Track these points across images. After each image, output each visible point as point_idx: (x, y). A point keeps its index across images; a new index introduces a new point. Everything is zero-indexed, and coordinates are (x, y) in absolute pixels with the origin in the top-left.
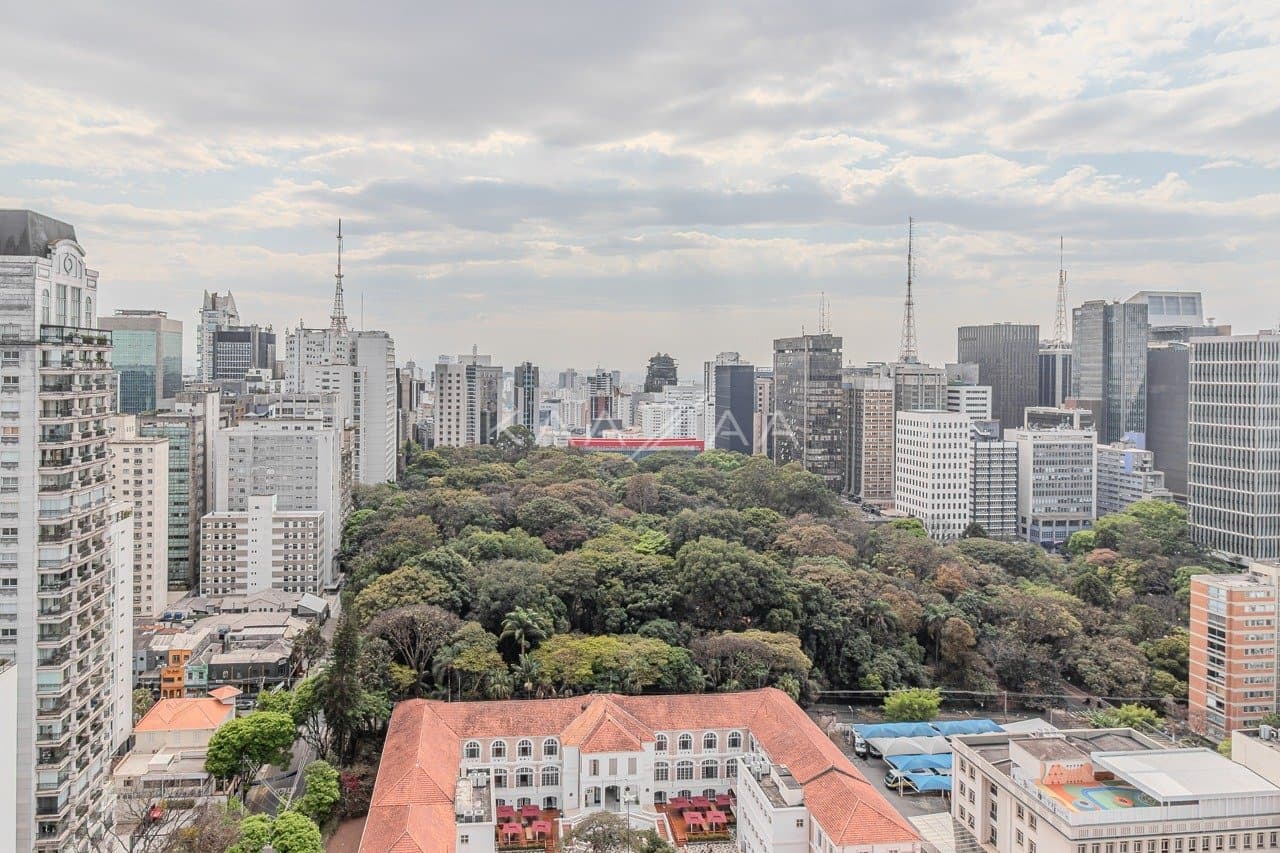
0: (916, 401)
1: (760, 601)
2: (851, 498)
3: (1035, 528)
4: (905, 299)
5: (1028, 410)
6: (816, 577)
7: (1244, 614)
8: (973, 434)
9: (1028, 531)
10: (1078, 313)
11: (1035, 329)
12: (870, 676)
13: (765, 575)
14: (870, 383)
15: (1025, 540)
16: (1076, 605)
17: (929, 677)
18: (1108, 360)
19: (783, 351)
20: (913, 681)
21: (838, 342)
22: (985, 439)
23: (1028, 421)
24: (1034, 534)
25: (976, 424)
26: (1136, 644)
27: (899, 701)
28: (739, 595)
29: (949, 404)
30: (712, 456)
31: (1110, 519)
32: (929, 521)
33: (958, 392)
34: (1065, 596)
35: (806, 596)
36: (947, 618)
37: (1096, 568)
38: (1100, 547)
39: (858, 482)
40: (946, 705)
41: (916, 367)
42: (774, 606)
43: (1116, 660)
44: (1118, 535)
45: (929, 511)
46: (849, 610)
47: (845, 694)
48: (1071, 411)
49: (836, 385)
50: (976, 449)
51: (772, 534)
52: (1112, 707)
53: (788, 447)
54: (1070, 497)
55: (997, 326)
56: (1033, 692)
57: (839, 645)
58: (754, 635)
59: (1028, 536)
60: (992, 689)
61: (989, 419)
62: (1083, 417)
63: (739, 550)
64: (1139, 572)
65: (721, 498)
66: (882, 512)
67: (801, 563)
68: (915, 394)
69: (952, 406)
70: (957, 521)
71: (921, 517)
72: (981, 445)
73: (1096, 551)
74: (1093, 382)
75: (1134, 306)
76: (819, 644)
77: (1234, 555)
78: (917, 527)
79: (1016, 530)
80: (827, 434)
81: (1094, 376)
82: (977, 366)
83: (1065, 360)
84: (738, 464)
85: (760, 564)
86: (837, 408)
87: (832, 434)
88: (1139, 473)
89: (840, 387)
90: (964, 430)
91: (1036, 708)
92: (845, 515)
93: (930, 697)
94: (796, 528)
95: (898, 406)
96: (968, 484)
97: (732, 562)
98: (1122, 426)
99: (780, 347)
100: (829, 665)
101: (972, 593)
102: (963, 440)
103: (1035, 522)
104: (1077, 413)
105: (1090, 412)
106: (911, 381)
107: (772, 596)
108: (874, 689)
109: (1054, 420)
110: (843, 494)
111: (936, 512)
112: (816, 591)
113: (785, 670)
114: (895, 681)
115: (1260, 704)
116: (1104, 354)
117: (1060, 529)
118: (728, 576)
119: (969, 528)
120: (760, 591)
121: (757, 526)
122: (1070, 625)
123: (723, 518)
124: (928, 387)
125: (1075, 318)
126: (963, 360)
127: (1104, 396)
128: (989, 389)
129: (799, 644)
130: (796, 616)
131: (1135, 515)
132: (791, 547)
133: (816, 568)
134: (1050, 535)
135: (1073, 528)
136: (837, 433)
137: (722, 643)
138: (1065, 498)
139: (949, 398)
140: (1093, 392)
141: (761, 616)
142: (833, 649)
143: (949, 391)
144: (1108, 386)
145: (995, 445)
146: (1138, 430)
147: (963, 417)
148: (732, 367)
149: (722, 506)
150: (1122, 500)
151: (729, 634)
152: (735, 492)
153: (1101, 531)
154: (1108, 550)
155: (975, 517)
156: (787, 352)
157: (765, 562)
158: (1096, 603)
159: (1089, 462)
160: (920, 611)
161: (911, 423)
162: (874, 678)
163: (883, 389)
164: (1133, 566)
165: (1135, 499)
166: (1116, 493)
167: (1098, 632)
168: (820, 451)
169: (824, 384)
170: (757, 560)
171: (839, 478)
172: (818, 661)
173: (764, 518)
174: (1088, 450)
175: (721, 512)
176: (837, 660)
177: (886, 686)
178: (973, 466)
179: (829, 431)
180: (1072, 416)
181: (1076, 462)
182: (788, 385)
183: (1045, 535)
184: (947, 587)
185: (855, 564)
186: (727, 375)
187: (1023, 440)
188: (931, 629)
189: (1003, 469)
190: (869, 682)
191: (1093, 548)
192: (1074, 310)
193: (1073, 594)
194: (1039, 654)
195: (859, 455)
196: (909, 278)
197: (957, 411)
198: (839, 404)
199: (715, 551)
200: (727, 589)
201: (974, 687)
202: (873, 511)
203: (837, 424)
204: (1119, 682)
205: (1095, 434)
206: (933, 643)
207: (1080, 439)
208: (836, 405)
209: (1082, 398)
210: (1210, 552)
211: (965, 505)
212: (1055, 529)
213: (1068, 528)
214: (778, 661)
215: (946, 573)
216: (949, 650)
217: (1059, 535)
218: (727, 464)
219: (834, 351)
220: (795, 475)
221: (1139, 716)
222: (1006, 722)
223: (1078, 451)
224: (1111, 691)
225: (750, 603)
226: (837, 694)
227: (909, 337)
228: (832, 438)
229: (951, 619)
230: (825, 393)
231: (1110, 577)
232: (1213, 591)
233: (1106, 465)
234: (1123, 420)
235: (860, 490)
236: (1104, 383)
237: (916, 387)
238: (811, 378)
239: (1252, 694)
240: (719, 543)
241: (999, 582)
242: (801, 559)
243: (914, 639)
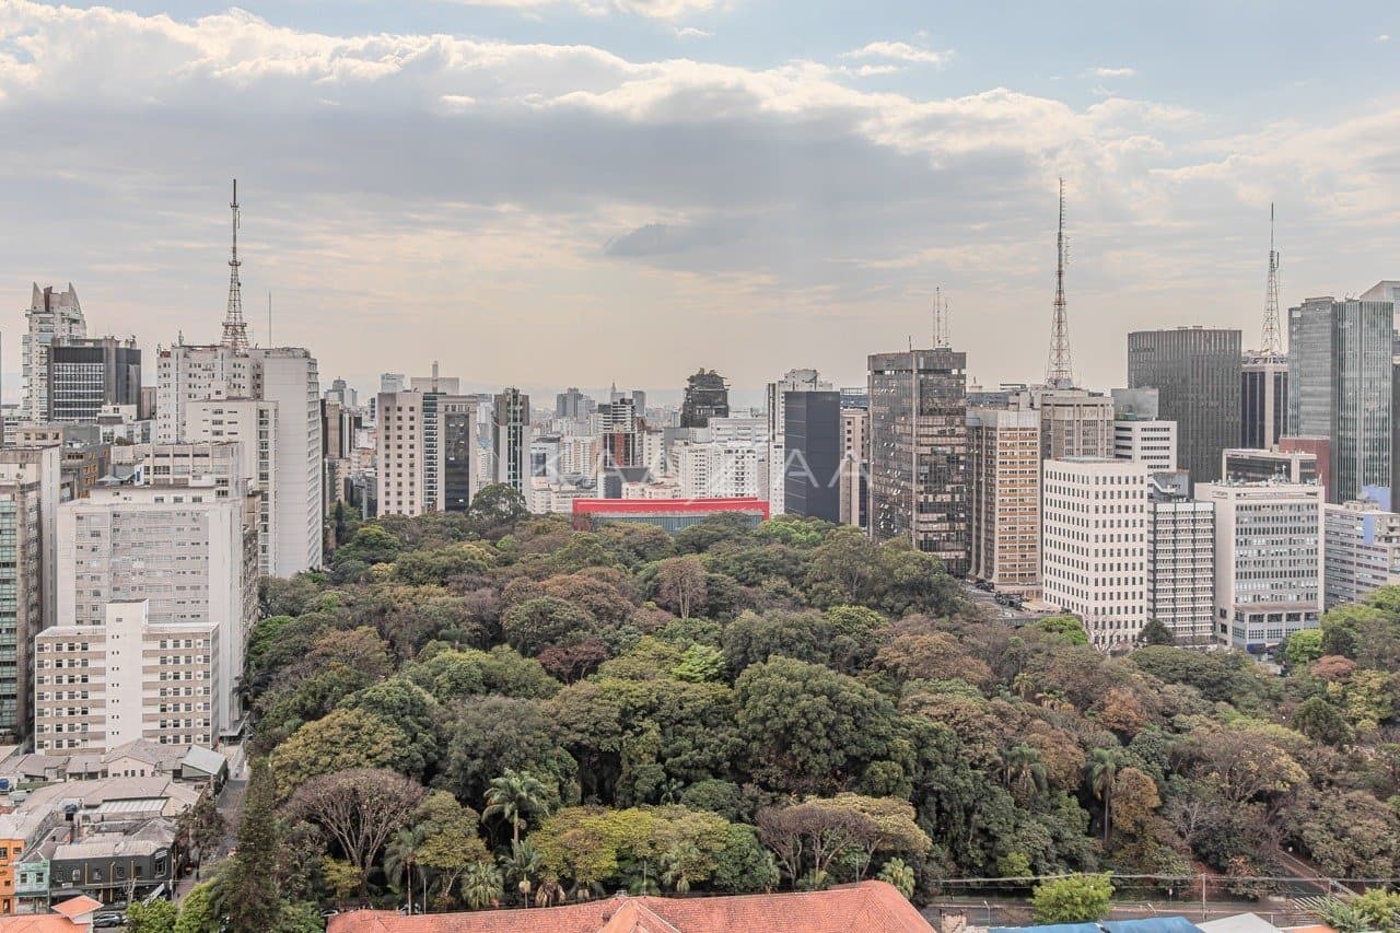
0: (1070, 443)
1: (855, 750)
2: (980, 583)
3: (1239, 625)
4: (1054, 297)
5: (1227, 453)
6: (934, 711)
8: (1151, 490)
9: (1230, 630)
10: (1297, 315)
11: (1236, 335)
12: (1013, 856)
13: (863, 713)
14: (1005, 419)
15: (1225, 642)
16: (1301, 746)
17: (1096, 854)
18: (1338, 383)
19: (881, 372)
20: (1074, 863)
21: (961, 359)
22: (1168, 498)
23: (1228, 469)
24: (1238, 633)
25: (1155, 476)
26: (1383, 799)
27: (1054, 892)
28: (825, 743)
29: (1118, 447)
30: (782, 524)
31: (1343, 612)
32: (1092, 619)
33: (1130, 429)
34: (1283, 731)
35: (921, 742)
36: (1119, 769)
37: (1325, 684)
38: (1330, 653)
39: (989, 559)
40: (1120, 893)
41: (1070, 394)
42: (876, 757)
43: (1356, 825)
44: (1353, 634)
45: (1092, 604)
46: (982, 760)
47: (978, 882)
48: (1287, 456)
49: (958, 420)
50: (1155, 513)
51: (871, 645)
52: (1352, 893)
53: (890, 510)
54: (1288, 579)
55: (1183, 333)
56: (1243, 874)
57: (969, 811)
58: (849, 802)
59: (1229, 637)
60: (1186, 869)
61: (1173, 469)
62: (1303, 465)
63: (828, 677)
64: (1385, 688)
65: (796, 592)
66: (1024, 604)
67: (914, 691)
68: (1070, 433)
69: (1121, 452)
70: (1130, 617)
71: (1080, 613)
72: (1162, 507)
73: (1326, 659)
74: (1319, 414)
75: (1373, 307)
76: (940, 811)
78: (1076, 628)
79: (1213, 628)
80: (945, 493)
81: (1320, 404)
82: (1156, 392)
83: (1277, 379)
84: (819, 536)
85: (856, 697)
86: (958, 455)
87: (953, 493)
88: (1383, 544)
89: (963, 423)
90: (1138, 487)
91: (1246, 896)
92: (973, 615)
93: (1097, 884)
94: (905, 637)
95: (1046, 453)
96: (1145, 562)
97: (815, 694)
98: (1359, 476)
99: (878, 365)
100: (954, 840)
101: (1155, 731)
102: (1138, 502)
103: (1239, 617)
104: (1297, 458)
105: (1313, 456)
106: (1066, 415)
107: (873, 742)
108: (1019, 874)
109: (1265, 469)
110: (971, 577)
111: (1100, 604)
112: (936, 732)
113: (894, 853)
114: (1049, 861)
116: (1333, 374)
117: (1275, 625)
118: (809, 716)
119: (1147, 628)
120: (856, 736)
121: (849, 633)
122: (1294, 778)
123: (801, 626)
124: (1086, 423)
125: (1292, 321)
126: (1137, 382)
127: (1332, 433)
128: (1173, 425)
129: (914, 815)
130: (907, 772)
131: (1379, 606)
132: (897, 666)
133: (933, 698)
134: (1260, 634)
135: (1293, 625)
136: (960, 491)
137: (801, 817)
138: (1280, 581)
139: (1118, 438)
140: (1317, 429)
141: (853, 772)
142: (959, 816)
143: (1118, 429)
144: (1339, 420)
145: (1183, 507)
146: (1382, 482)
147: (1137, 468)
148: (809, 394)
149: (797, 605)
150: (1359, 583)
151: (812, 801)
152: (816, 581)
153: (1332, 631)
154: (1341, 658)
155: (1154, 611)
156: (888, 373)
157: (862, 694)
158: (1329, 741)
159: (1314, 530)
160: (1081, 758)
161: (1065, 477)
162: (1019, 858)
163: (1024, 426)
164: (1375, 679)
165: (1377, 582)
166: (1352, 573)
167: (1331, 783)
168: (934, 516)
169: (941, 420)
170: (853, 688)
171: (962, 555)
172: (938, 835)
173: (859, 622)
174: (1312, 512)
175: (797, 616)
176: (967, 833)
177: (1034, 869)
178: (1151, 537)
179: (948, 488)
180: (1288, 463)
181: (1294, 530)
182: (891, 418)
183: (1253, 634)
184: (1119, 722)
185: (988, 690)
186: (802, 405)
187: (1222, 498)
188: (1097, 784)
189: (1194, 541)
190: (1012, 865)
191: (1320, 655)
192: (1291, 310)
193: (1295, 728)
194: (1248, 815)
195: (990, 522)
196: (1060, 266)
197: (1130, 457)
198: (962, 449)
199: (791, 678)
200: (809, 733)
201: (1157, 867)
202: (1012, 604)
203: (960, 478)
204: (1361, 855)
205: (1321, 490)
206: (1101, 805)
207: (1301, 497)
208: (958, 450)
209: (1303, 437)
211: (1141, 593)
212: (1265, 626)
213: (1284, 625)
214: (884, 841)
215: (1121, 701)
216: (1123, 813)
217: (1272, 634)
218: (803, 537)
219: (955, 372)
220: (903, 557)
221: (1388, 905)
222: (1206, 919)
223: (1298, 514)
224: (1351, 869)
225: (842, 753)
226: (967, 884)
227: (1059, 350)
228: (953, 497)
229: (1126, 770)
230: (942, 434)
231: (1345, 696)
233: (1337, 534)
234: (1360, 465)
235: (991, 573)
236: (1333, 414)
237: (1070, 423)
238: (922, 413)
240: (799, 666)
241: (1191, 711)
242: (912, 684)
243: (1074, 800)
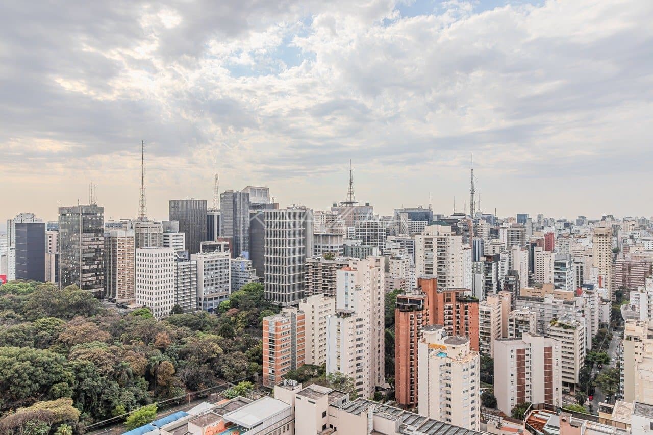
0: (147, 242)
1: (44, 382)
2: (110, 300)
3: (205, 302)
4: (140, 186)
5: (202, 243)
6: (84, 356)
7: (281, 331)
8: (176, 258)
9: (202, 305)
10: (223, 196)
11: (205, 202)
12: (118, 407)
13: (48, 364)
14: (121, 233)
15: (201, 309)
16: (221, 340)
17: (151, 397)
18: (235, 219)
19: (65, 214)
20: (143, 403)
21: (101, 210)
22: (182, 260)
23: (202, 249)
24: (205, 305)
25: (177, 253)
26: (244, 353)
27: (134, 417)
28: (29, 382)
29: (164, 243)
30: (12, 285)
31: (236, 293)
32: (154, 308)
33: (169, 236)
34: (216, 337)
35: (77, 371)
36: (160, 362)
37: (230, 318)
38: (232, 308)
39: (114, 290)
40: (160, 409)
41: (147, 223)
42: (56, 382)
43: (236, 363)
44: (238, 301)
45: (154, 302)
46: (105, 372)
47: (103, 423)
48: (220, 243)
49: (100, 235)
50: (177, 266)
51: (56, 334)
52: (235, 385)
53: (69, 274)
54: (220, 285)
55: (188, 201)
56: (202, 388)
57: (99, 394)
58: (40, 406)
59: (202, 307)
60: (183, 393)
61: (184, 250)
62: (225, 246)
63: (31, 352)
64: (247, 316)
65: (18, 315)
66: (128, 306)
67: (76, 349)
68: (147, 238)
69: (166, 244)
70: (168, 305)
71: (150, 306)
72: (180, 264)
73: (230, 310)
74: (229, 229)
75: (244, 194)
76: (86, 397)
77: (280, 302)
78: (148, 312)
79: (197, 305)
80: (94, 264)
81: (229, 226)
82: (178, 222)
83: (218, 218)
84: (33, 288)
85: (46, 358)
86: (101, 248)
87: (98, 264)
88: (247, 270)
89: (102, 236)
90: (171, 257)
91: (203, 396)
92: (105, 313)
93: (152, 408)
94: (73, 327)
95: (137, 246)
96: (174, 284)
97: (23, 361)
98: (241, 248)
99: (63, 212)
100: (93, 408)
101: (173, 346)
102: (171, 262)
103: (205, 300)
104: (223, 243)
105: (228, 243)
106: (145, 231)
107: (54, 376)
108: (121, 414)
109: (213, 248)
110: (106, 298)
111: (157, 302)
112: (84, 366)
113: (62, 422)
114: (133, 405)
115: (286, 367)
116: (233, 216)
117: (216, 301)
118: (20, 372)
119: (174, 308)
120: (45, 375)
121: (45, 330)
122: (218, 352)
123: (17, 331)
124: (153, 234)
125: (221, 198)
126: (172, 219)
127: (233, 235)
128: (184, 234)
129: (72, 403)
130: (70, 384)
131: (245, 290)
132: (68, 340)
133: (84, 351)
134: (211, 305)
135: (222, 300)
136: (101, 263)
137: (15, 419)
138: (218, 286)
139: (165, 239)
140: (229, 235)
141: (46, 392)
142: (95, 398)
143: (165, 236)
144: (235, 231)
145: (187, 263)
146: (247, 250)
147: (171, 250)
148: (29, 225)
149: (18, 321)
150: (241, 284)
151: (21, 411)
152: (30, 309)
153: (232, 300)
154: (234, 309)
155: (177, 302)
156: (68, 215)
157: (49, 356)
158: (229, 337)
159: (228, 267)
160: (145, 361)
161: (144, 255)
162: (121, 408)
163: (128, 236)
164: (244, 314)
165: (245, 282)
166: (238, 280)
167: (230, 351)
168: (90, 275)
169: (93, 234)
170: (43, 354)
171: (102, 289)
172: (86, 409)
173: (50, 324)
174: (227, 262)
175: (16, 327)
176: (98, 404)
177: (127, 410)
178: (176, 275)
179: (96, 262)
180: (220, 246)
181: (222, 268)
182: (69, 235)
183: (210, 305)
184: (161, 345)
185: (110, 342)
186: (25, 229)
187: (200, 259)
188: (152, 371)
189: (190, 275)
190: (117, 411)
191: (229, 309)
192: (221, 194)
193: (219, 335)
194: (204, 368)
195: (115, 275)
196: (143, 174)
197: (169, 246)
198: (102, 246)
199: (10, 356)
200: (19, 380)
201: (174, 395)
202: (123, 307)
203: (101, 258)
204: (238, 372)
205: (229, 254)
206: (154, 378)
207: (224, 257)
208: (100, 247)
209: (225, 237)
210: (271, 302)
211: (172, 296)
212: (214, 301)
213: (219, 300)
214: (57, 418)
215: (161, 337)
216: (162, 379)
217: (215, 304)
218: (25, 290)
219: (99, 215)
220: (74, 293)
221: (245, 386)
222: (190, 409)
223: (223, 263)
224: (235, 377)
225: (37, 384)
226: (99, 424)
227: (143, 206)
228: (98, 266)
229: (163, 362)
230: (93, 240)
231: (236, 321)
232: (270, 323)
233: (234, 268)
234: (241, 245)
235: (115, 295)
236: (233, 229)
237: (147, 234)
238: (84, 231)
239: (284, 364)
240: (14, 350)
241: (187, 335)
242: (74, 347)
243: (143, 379)
